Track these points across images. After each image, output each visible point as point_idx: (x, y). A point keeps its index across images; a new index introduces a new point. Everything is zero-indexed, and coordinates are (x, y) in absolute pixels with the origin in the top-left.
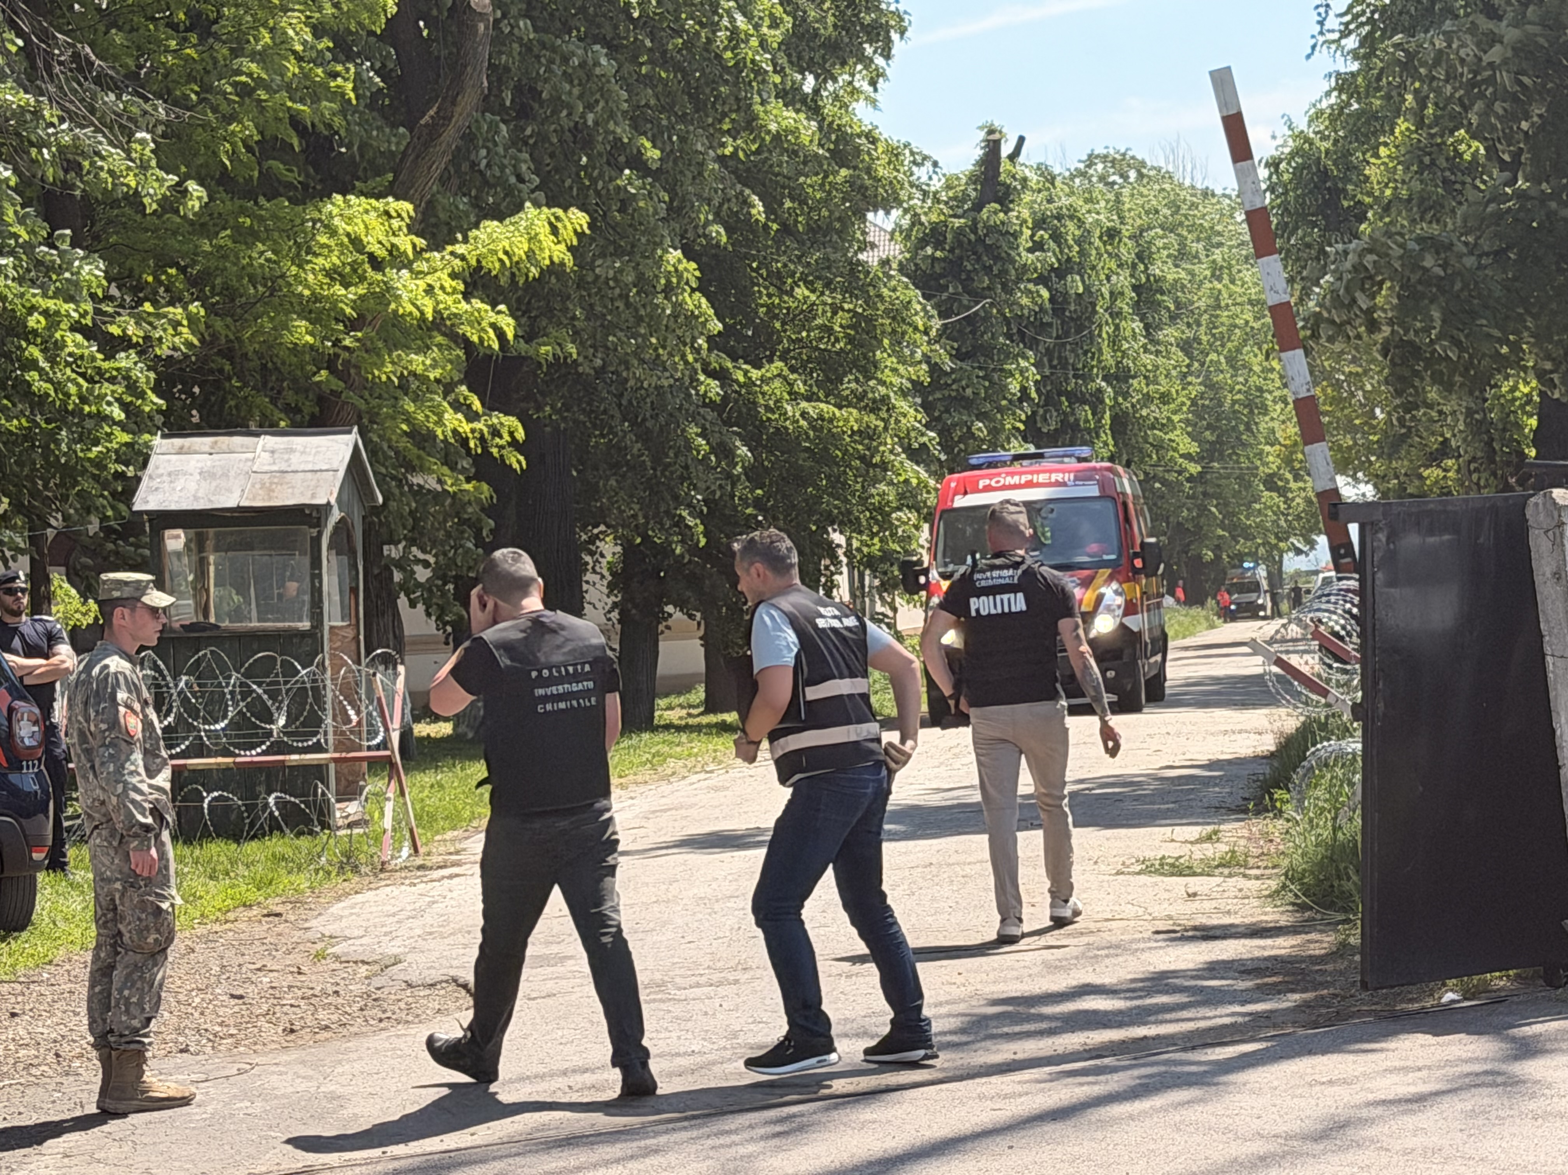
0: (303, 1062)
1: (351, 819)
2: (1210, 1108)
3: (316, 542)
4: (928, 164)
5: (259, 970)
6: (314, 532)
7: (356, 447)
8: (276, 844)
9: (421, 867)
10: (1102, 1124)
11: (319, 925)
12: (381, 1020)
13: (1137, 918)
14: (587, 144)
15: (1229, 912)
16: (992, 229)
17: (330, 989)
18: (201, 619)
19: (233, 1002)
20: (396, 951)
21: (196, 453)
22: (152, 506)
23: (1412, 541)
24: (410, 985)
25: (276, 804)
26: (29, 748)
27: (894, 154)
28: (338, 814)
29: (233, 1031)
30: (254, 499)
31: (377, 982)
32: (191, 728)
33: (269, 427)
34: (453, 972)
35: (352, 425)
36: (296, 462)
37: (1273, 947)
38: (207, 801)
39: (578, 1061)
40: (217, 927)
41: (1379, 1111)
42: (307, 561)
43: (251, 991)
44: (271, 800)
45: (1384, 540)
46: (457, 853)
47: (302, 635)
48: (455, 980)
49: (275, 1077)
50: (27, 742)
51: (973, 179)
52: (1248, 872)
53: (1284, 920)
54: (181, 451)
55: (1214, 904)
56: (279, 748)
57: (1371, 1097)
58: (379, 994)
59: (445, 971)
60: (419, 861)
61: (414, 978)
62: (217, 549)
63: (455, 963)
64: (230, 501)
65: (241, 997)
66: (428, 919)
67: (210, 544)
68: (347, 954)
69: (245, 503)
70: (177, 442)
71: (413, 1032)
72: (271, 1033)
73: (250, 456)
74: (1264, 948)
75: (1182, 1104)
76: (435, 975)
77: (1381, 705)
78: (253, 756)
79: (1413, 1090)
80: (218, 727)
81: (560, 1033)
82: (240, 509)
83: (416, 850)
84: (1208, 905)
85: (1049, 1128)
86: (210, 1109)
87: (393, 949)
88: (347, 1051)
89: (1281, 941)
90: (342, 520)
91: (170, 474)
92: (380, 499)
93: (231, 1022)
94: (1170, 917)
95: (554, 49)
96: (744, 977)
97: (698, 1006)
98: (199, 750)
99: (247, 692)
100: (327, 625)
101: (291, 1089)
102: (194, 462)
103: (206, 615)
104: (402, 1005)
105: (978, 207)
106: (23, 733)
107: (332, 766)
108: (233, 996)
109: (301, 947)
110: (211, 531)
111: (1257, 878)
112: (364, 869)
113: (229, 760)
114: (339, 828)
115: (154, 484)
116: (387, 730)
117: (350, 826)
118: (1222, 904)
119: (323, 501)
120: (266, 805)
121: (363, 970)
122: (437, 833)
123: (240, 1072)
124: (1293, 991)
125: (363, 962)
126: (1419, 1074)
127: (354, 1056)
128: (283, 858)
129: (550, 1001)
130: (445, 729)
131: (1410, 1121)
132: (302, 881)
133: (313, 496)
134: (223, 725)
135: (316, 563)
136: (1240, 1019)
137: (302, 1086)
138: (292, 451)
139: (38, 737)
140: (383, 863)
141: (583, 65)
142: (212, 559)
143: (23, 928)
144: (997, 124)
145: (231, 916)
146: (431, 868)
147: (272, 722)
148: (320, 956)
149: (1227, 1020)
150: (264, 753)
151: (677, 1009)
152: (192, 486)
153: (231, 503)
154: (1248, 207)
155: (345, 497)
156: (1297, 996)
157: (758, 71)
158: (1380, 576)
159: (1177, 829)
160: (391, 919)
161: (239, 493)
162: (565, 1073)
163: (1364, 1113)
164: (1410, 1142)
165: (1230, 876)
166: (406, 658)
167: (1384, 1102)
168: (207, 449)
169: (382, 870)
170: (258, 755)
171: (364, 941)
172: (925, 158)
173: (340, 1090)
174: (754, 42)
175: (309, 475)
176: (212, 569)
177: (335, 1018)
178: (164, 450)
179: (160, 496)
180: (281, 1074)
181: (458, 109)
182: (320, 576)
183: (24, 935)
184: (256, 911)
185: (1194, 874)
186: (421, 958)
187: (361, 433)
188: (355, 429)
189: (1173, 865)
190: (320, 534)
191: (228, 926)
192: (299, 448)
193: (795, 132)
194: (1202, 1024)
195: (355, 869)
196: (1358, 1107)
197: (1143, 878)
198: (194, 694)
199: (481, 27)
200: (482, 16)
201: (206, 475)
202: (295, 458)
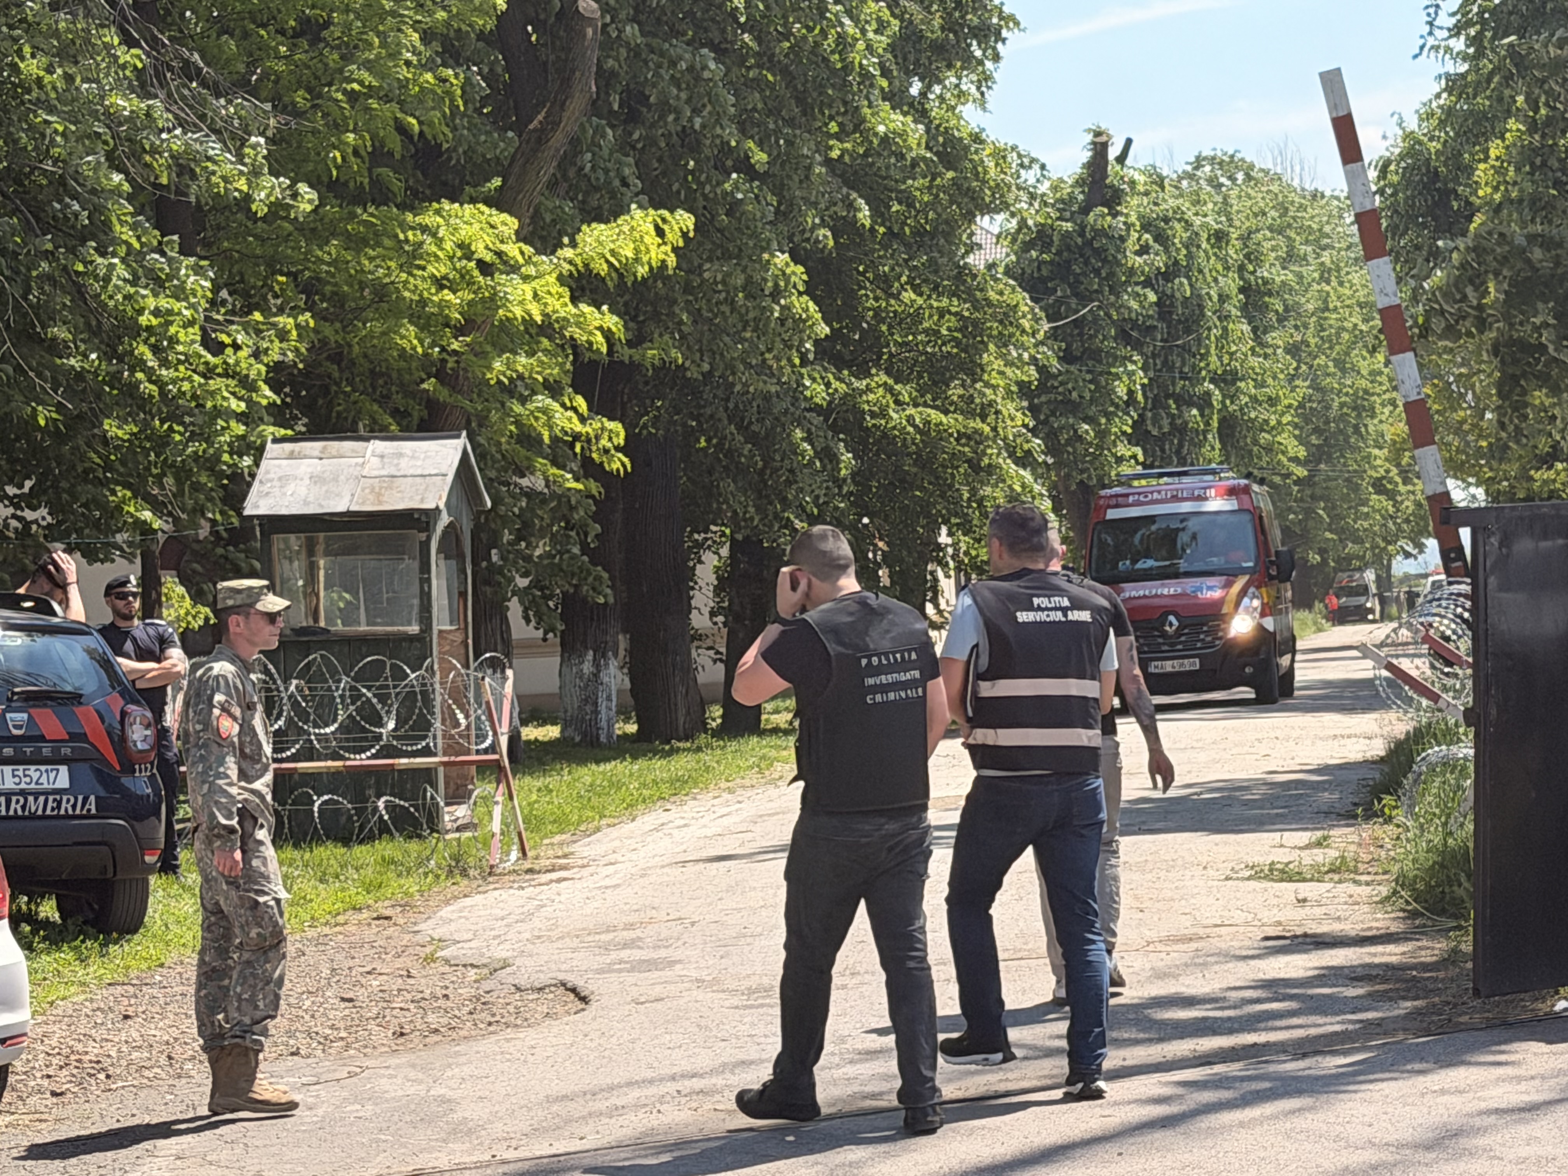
0: (413, 1066)
1: (459, 822)
2: (1320, 1116)
3: (425, 546)
4: (1036, 167)
5: (369, 973)
6: (423, 536)
7: (465, 452)
8: (385, 848)
9: (530, 871)
10: (1210, 1132)
11: (429, 928)
12: (490, 1024)
13: (1247, 924)
14: (695, 149)
15: (1339, 918)
16: (1101, 233)
17: (439, 992)
18: (311, 623)
19: (343, 1005)
20: (505, 954)
21: (305, 457)
22: (262, 511)
23: (1524, 546)
24: (518, 989)
25: (386, 808)
26: (141, 751)
27: (1000, 155)
28: (447, 818)
29: (343, 1034)
30: (363, 503)
31: (486, 985)
32: (301, 732)
33: (378, 431)
34: (561, 976)
35: (460, 430)
36: (406, 466)
37: (1383, 954)
38: (317, 804)
39: (685, 1066)
40: (326, 930)
41: (1492, 1119)
42: (416, 565)
43: (360, 994)
44: (381, 804)
45: (1496, 544)
46: (565, 856)
47: (411, 639)
48: (564, 984)
49: (384, 1081)
50: (140, 746)
51: (1080, 182)
52: (1358, 878)
53: (1395, 927)
54: (291, 456)
55: (1323, 910)
56: (388, 751)
57: (1483, 1105)
58: (488, 998)
59: (554, 975)
60: (527, 865)
61: (523, 982)
62: (327, 553)
63: (564, 967)
64: (340, 506)
65: (350, 1000)
66: (536, 922)
67: (320, 548)
68: (455, 958)
69: (354, 508)
70: (288, 446)
71: (521, 1035)
72: (381, 1036)
73: (361, 460)
74: (1375, 955)
75: (1293, 1112)
76: (543, 979)
77: (1494, 712)
78: (362, 760)
79: (1526, 1098)
80: (328, 730)
81: (668, 1037)
82: (349, 513)
83: (524, 853)
84: (1318, 911)
85: (1158, 1135)
86: (320, 1112)
87: (501, 952)
88: (457, 1054)
89: (1391, 948)
90: (451, 524)
91: (280, 479)
92: (489, 504)
93: (342, 1025)
94: (1279, 923)
95: (662, 54)
98: (309, 754)
99: (356, 696)
100: (436, 628)
101: (400, 1093)
102: (306, 467)
103: (316, 620)
104: (511, 1009)
105: (1085, 210)
106: (135, 737)
107: (441, 770)
108: (343, 999)
109: (411, 950)
110: (322, 535)
111: (1368, 884)
112: (472, 872)
113: (339, 763)
114: (447, 832)
115: (265, 488)
116: (495, 734)
117: (458, 829)
118: (1331, 909)
119: (432, 506)
120: (376, 809)
121: (472, 974)
122: (546, 836)
123: (351, 1075)
124: (1404, 998)
125: (472, 965)
126: (1532, 1082)
127: (463, 1059)
128: (393, 862)
129: (658, 1005)
130: (552, 732)
131: (1523, 1131)
132: (411, 884)
133: (422, 501)
134: (332, 728)
135: (425, 567)
136: (1351, 1027)
137: (412, 1089)
138: (400, 455)
139: (151, 741)
140: (492, 867)
141: (691, 69)
142: (322, 563)
143: (135, 931)
144: (1103, 127)
145: (341, 919)
146: (539, 872)
147: (381, 725)
148: (430, 959)
149: (1338, 1028)
150: (374, 757)
152: (302, 491)
153: (341, 508)
154: (1358, 210)
155: (454, 500)
156: (1408, 1004)
157: (865, 75)
158: (1492, 580)
159: (1286, 834)
160: (500, 923)
161: (348, 497)
162: (673, 1078)
163: (1477, 1122)
164: (1524, 1151)
165: (1340, 882)
166: (515, 661)
167: (1497, 1111)
168: (316, 453)
169: (490, 874)
170: (368, 758)
171: (472, 944)
172: (1033, 161)
173: (450, 1094)
174: (861, 45)
175: (418, 480)
176: (322, 573)
177: (444, 1021)
178: (274, 455)
179: (271, 501)
180: (391, 1077)
181: (566, 115)
182: (429, 580)
183: (137, 937)
184: (365, 914)
185: (1304, 880)
186: (529, 962)
187: (470, 437)
188: (464, 434)
189: (1283, 871)
190: (429, 539)
191: (338, 929)
192: (409, 453)
193: (903, 134)
194: (1313, 1031)
195: (464, 873)
196: (1470, 1115)
197: (1253, 884)
198: (304, 698)
199: (590, 32)
200: (590, 21)
201: (316, 479)
202: (404, 463)
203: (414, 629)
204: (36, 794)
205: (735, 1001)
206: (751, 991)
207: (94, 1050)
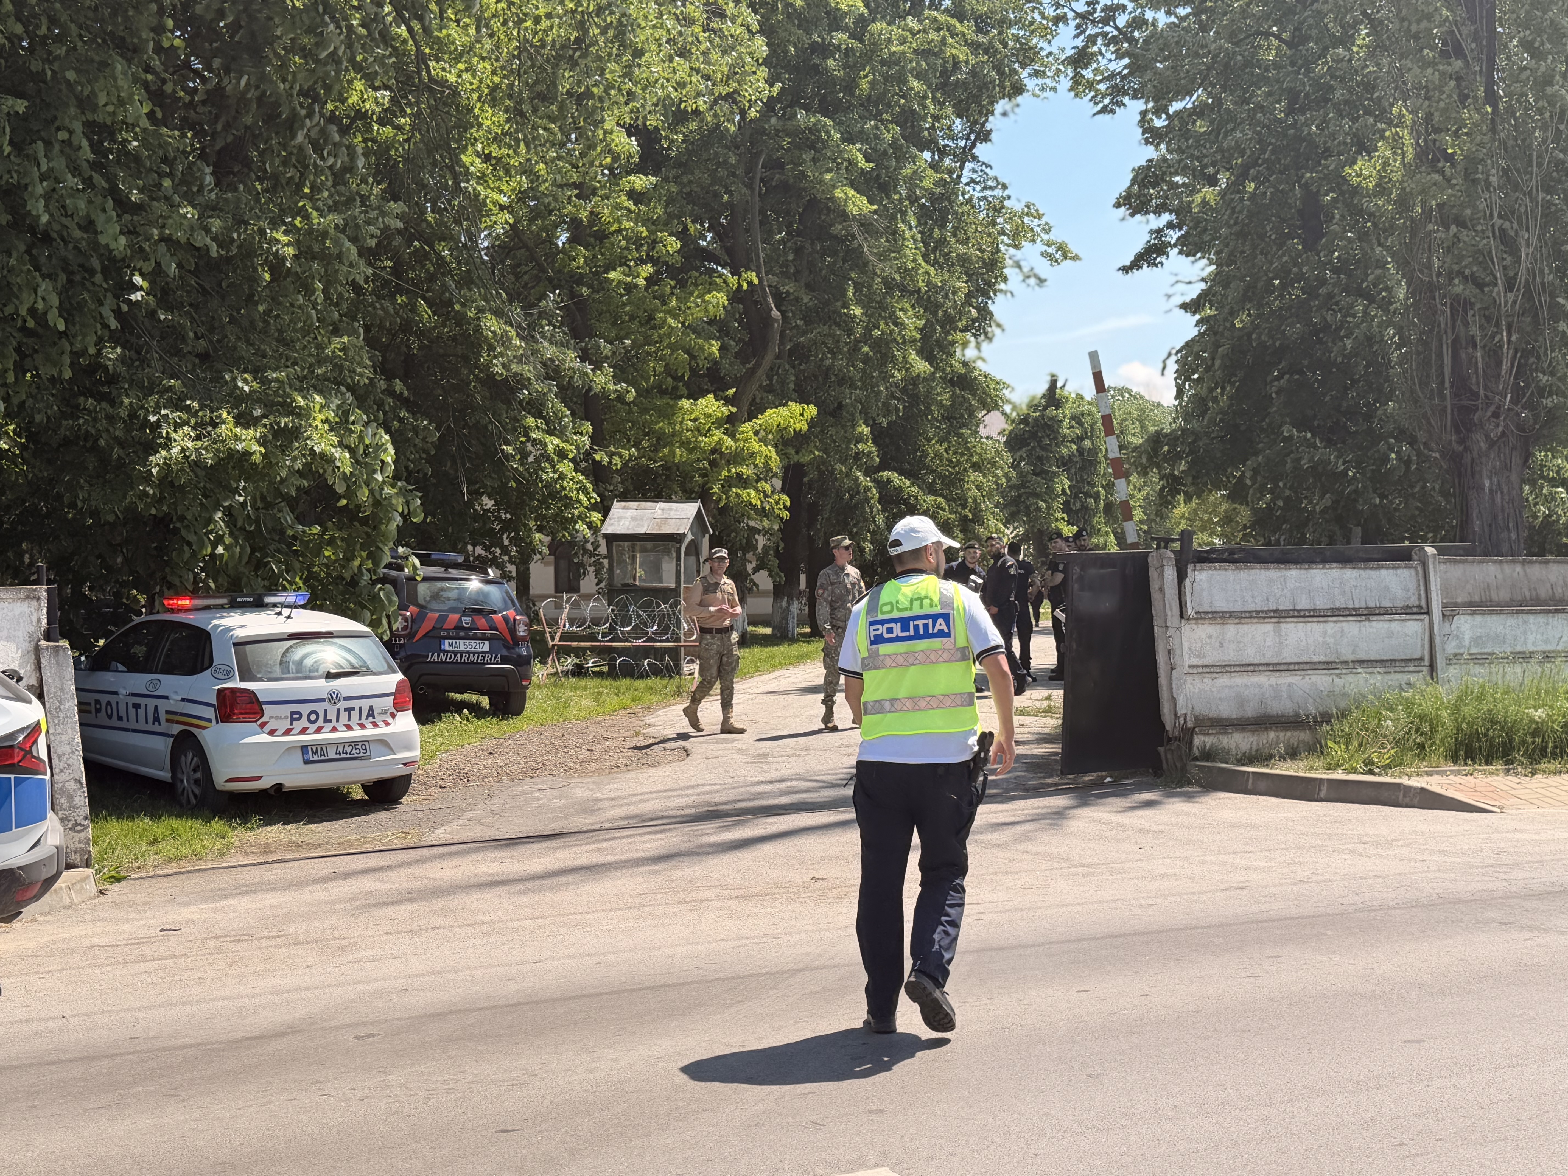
0: (594, 782)
3: (679, 549)
5: (607, 739)
6: (678, 545)
7: (699, 509)
11: (649, 719)
12: (643, 765)
15: (1036, 733)
16: (1052, 419)
18: (632, 581)
19: (587, 752)
21: (631, 509)
22: (611, 531)
23: (1093, 572)
24: (665, 749)
25: (648, 664)
26: (523, 636)
28: (685, 669)
30: (653, 530)
31: (652, 747)
32: (615, 629)
33: (663, 499)
34: (685, 744)
35: (697, 499)
36: (673, 514)
38: (619, 661)
42: (673, 558)
43: (598, 748)
44: (646, 662)
45: (1079, 570)
47: (671, 590)
48: (684, 748)
49: (578, 789)
50: (522, 634)
51: (1044, 396)
52: (1054, 716)
54: (624, 508)
55: (1030, 730)
56: (650, 639)
58: (651, 752)
61: (667, 746)
62: (641, 551)
64: (642, 531)
65: (591, 751)
67: (638, 548)
68: (648, 733)
69: (650, 532)
70: (623, 504)
71: (649, 771)
73: (653, 511)
76: (677, 745)
78: (639, 642)
80: (626, 629)
82: (648, 534)
84: (1026, 730)
87: (668, 732)
88: (619, 778)
90: (692, 540)
91: (619, 518)
92: (712, 532)
96: (803, 753)
97: (775, 766)
99: (639, 616)
100: (682, 585)
101: (580, 795)
102: (630, 513)
103: (635, 580)
104: (657, 758)
105: (1045, 408)
106: (520, 630)
107: (683, 648)
108: (589, 750)
109: (633, 729)
110: (637, 543)
113: (630, 644)
114: (685, 675)
115: (612, 522)
119: (681, 532)
120: (644, 665)
123: (563, 786)
125: (653, 737)
127: (617, 781)
128: (651, 688)
129: (715, 760)
132: (654, 699)
133: (678, 529)
134: (628, 628)
135: (678, 559)
137: (587, 793)
138: (671, 509)
139: (527, 632)
142: (638, 555)
143: (517, 715)
144: (1055, 372)
145: (615, 713)
147: (650, 628)
148: (638, 734)
150: (645, 641)
151: (765, 767)
152: (627, 523)
153: (643, 532)
154: (1103, 415)
155: (693, 530)
161: (647, 527)
165: (1044, 717)
168: (635, 507)
170: (643, 642)
171: (660, 728)
172: (1008, 386)
175: (678, 520)
176: (638, 559)
178: (617, 507)
179: (614, 527)
180: (583, 787)
181: (764, 361)
182: (680, 565)
183: (519, 718)
184: (627, 711)
188: (700, 500)
190: (681, 546)
191: (612, 717)
192: (677, 508)
195: (680, 694)
199: (776, 325)
200: (777, 321)
201: (634, 519)
202: (672, 513)
203: (673, 585)
204: (474, 653)
205: (748, 760)
206: (759, 755)
207: (468, 768)
